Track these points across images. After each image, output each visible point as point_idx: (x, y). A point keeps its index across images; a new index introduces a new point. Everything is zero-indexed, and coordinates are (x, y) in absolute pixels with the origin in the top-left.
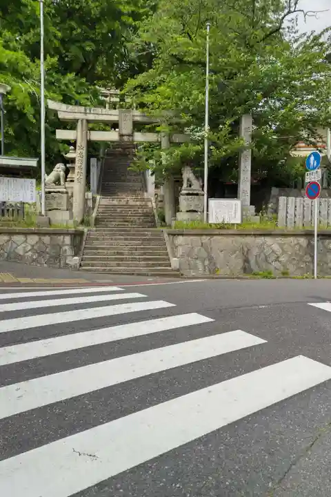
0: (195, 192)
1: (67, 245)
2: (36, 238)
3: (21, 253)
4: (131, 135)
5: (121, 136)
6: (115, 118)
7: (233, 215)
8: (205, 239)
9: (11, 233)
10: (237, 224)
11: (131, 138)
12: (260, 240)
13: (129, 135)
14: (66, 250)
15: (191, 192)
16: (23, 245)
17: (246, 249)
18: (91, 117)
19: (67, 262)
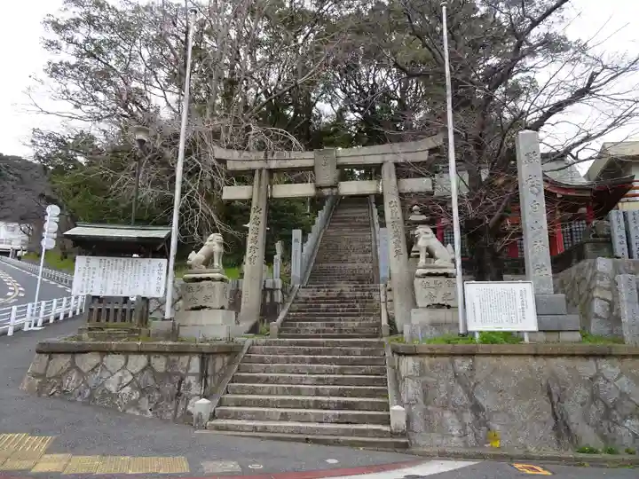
0: (440, 271)
1: (193, 374)
2: (142, 361)
3: (114, 390)
4: (335, 186)
5: (318, 188)
6: (309, 163)
7: (520, 314)
8: (463, 365)
9: (104, 352)
10: (530, 332)
11: (335, 191)
12: (587, 368)
13: (332, 187)
14: (190, 384)
15: (433, 271)
16: (119, 374)
17: (555, 389)
18: (273, 165)
19: (189, 408)
